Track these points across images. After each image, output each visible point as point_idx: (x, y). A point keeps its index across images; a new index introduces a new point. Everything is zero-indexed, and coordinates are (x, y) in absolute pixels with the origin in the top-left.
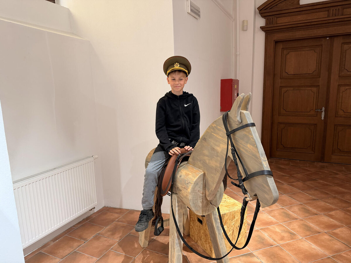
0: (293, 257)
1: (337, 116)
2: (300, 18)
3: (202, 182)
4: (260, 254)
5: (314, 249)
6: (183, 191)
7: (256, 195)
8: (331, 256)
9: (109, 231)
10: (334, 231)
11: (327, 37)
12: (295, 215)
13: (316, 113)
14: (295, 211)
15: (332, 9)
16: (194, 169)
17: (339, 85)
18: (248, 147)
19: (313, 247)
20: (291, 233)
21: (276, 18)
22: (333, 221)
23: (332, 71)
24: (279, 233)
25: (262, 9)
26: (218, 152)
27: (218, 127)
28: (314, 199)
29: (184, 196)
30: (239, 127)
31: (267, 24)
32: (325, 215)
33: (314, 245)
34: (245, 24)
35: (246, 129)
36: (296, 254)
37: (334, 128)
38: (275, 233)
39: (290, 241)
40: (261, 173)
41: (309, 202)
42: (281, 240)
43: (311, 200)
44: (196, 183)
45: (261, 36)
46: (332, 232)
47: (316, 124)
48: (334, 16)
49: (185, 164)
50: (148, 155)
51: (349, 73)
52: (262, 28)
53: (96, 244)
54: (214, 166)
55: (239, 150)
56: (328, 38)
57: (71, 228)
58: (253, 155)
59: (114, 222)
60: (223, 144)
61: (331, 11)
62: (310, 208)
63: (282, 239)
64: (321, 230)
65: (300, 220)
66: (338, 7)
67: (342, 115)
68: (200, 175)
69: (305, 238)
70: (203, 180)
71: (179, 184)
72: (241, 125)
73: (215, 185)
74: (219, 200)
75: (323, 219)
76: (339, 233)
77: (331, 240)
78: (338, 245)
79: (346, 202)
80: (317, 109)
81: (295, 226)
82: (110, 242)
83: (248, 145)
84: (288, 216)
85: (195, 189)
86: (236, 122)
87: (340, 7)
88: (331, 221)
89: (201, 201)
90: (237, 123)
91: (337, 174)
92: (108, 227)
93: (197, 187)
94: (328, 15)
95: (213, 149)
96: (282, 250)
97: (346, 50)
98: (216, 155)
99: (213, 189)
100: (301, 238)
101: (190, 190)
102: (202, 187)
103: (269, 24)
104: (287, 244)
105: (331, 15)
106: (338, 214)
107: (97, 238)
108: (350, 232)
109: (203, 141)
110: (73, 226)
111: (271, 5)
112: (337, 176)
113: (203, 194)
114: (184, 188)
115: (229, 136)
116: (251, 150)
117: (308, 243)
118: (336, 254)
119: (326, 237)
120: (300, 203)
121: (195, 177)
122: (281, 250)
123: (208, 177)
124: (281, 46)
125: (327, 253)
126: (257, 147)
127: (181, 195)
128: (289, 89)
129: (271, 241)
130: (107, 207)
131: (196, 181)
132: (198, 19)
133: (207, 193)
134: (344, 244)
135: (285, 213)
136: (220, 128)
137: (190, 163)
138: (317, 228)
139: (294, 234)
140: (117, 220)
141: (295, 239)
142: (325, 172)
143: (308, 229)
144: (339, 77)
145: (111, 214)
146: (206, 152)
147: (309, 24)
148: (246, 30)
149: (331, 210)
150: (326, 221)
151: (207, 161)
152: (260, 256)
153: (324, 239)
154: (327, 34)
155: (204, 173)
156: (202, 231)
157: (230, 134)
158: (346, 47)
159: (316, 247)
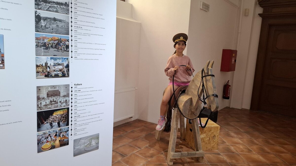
0: (245, 160)
7: (210, 106)
8: (270, 164)
10: (280, 154)
12: (258, 143)
16: (187, 96)
18: (209, 84)
19: (260, 158)
20: (249, 150)
21: (271, 8)
24: (241, 148)
25: (261, 1)
27: (199, 75)
28: (277, 137)
32: (279, 146)
34: (247, 12)
36: (247, 159)
38: (239, 148)
41: (272, 138)
43: (275, 137)
45: (258, 21)
46: (278, 154)
52: (260, 15)
53: (132, 134)
55: (207, 86)
59: (142, 127)
62: (271, 141)
63: (242, 151)
64: (271, 152)
65: (261, 146)
68: (189, 98)
69: (258, 154)
73: (195, 103)
75: (276, 147)
76: (283, 156)
78: (278, 160)
81: (255, 147)
82: (139, 135)
84: (252, 142)
90: (207, 73)
92: (139, 129)
102: (189, 104)
103: (265, 12)
104: (245, 154)
106: (290, 147)
108: (291, 156)
113: (189, 108)
115: (202, 78)
117: (258, 156)
118: (274, 164)
119: (273, 156)
120: (265, 137)
121: (186, 99)
122: (239, 156)
123: (193, 100)
124: (274, 28)
126: (212, 84)
128: (277, 60)
129: (234, 151)
130: (139, 120)
132: (208, 12)
134: (282, 161)
135: (251, 140)
138: (269, 151)
139: (251, 151)
140: (144, 126)
141: (251, 153)
143: (262, 150)
145: (141, 123)
148: (248, 16)
149: (286, 144)
150: (278, 149)
151: (193, 92)
153: (270, 156)
155: (191, 98)
159: (263, 158)
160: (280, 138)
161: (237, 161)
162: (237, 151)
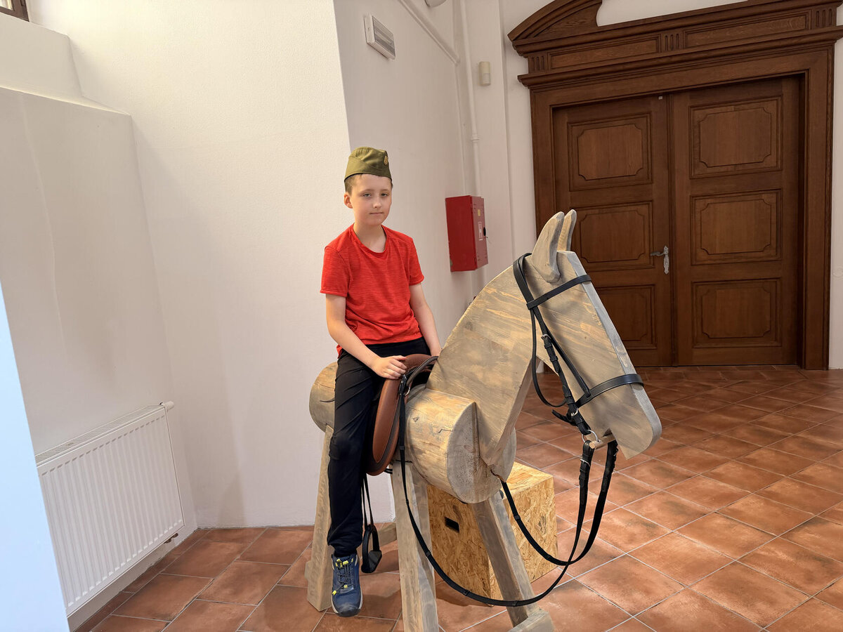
0: (664, 575)
1: (694, 263)
2: (600, 56)
3: (471, 425)
4: (592, 579)
5: (701, 550)
6: (428, 452)
7: (609, 433)
8: (740, 560)
9: (224, 586)
10: (732, 507)
11: (658, 95)
12: (646, 486)
13: (652, 260)
14: (643, 478)
15: (663, 35)
16: (448, 399)
17: (692, 197)
18: (580, 329)
20: (646, 525)
21: (549, 57)
22: (724, 487)
23: (676, 168)
24: (621, 527)
25: (519, 36)
26: (506, 351)
27: (503, 293)
28: (677, 447)
29: (430, 463)
30: (555, 287)
31: (531, 68)
32: (706, 475)
33: (700, 542)
34: (485, 71)
35: (575, 290)
36: (667, 567)
37: (692, 289)
38: (614, 528)
39: (648, 542)
40: (620, 381)
41: (668, 452)
42: (630, 543)
43: (671, 448)
44: (458, 429)
45: (522, 97)
46: (729, 510)
47: (653, 285)
48: (669, 49)
49: (420, 391)
50: (316, 383)
51: (709, 170)
52: (522, 79)
53: (199, 622)
54: (498, 383)
55: (561, 338)
56: (661, 98)
57: (121, 596)
58: (594, 345)
59: (233, 563)
60: (518, 330)
61: (663, 38)
62: (674, 466)
63: (632, 539)
64: (706, 509)
65: (659, 494)
66: (676, 30)
67: (705, 261)
68: (464, 408)
69: (679, 531)
70: (473, 420)
71: (416, 440)
72: (560, 284)
73: (503, 427)
74: (509, 463)
75: (703, 484)
76: (743, 509)
77: (730, 527)
78: (746, 534)
79: (742, 444)
80: (653, 252)
81: (651, 507)
82: (234, 612)
83: (582, 325)
84: (631, 488)
85: (458, 444)
86: (547, 276)
87: (679, 31)
88: (722, 487)
89: (472, 469)
90: (552, 279)
91: (709, 388)
92: (220, 578)
93: (461, 438)
94: (657, 49)
95: (493, 345)
96: (636, 563)
97: (699, 122)
98: (501, 357)
99: (499, 436)
100: (669, 531)
101: (444, 447)
102: (471, 437)
103: (536, 69)
104: (645, 548)
105: (663, 48)
106: (733, 469)
107: (197, 608)
108: (762, 504)
109: (465, 329)
110: (125, 590)
111: (537, 29)
112: (712, 392)
113: (474, 452)
114: (430, 444)
115: (533, 309)
116: (589, 335)
117: (686, 541)
118: (747, 553)
119: (719, 521)
120: (649, 458)
121: (454, 416)
123: (483, 412)
124: (565, 118)
125: (728, 554)
126: (603, 324)
127: (422, 463)
128: (590, 212)
129: (609, 547)
130: (206, 530)
131: (457, 425)
132: (391, 59)
133: (484, 449)
134: (757, 531)
135: (624, 483)
136: (506, 294)
137: (433, 385)
138: (697, 506)
139: (654, 526)
140: (238, 557)
141: (657, 535)
142: (687, 385)
143: (679, 509)
144: (690, 179)
145: (221, 544)
146: (475, 355)
147: (621, 67)
148: (489, 84)
149: (717, 463)
150: (712, 488)
151: (480, 376)
152: (594, 584)
153: (716, 526)
154: (658, 89)
155: (473, 404)
156: (459, 548)
157: (536, 305)
158: (699, 114)
159: (705, 545)
160: (684, 445)
161: (647, 592)
162: (616, 545)
